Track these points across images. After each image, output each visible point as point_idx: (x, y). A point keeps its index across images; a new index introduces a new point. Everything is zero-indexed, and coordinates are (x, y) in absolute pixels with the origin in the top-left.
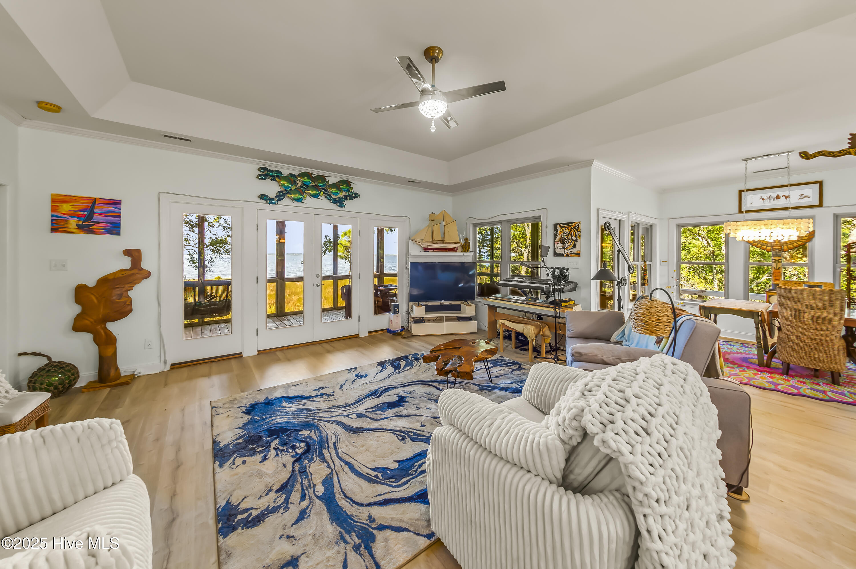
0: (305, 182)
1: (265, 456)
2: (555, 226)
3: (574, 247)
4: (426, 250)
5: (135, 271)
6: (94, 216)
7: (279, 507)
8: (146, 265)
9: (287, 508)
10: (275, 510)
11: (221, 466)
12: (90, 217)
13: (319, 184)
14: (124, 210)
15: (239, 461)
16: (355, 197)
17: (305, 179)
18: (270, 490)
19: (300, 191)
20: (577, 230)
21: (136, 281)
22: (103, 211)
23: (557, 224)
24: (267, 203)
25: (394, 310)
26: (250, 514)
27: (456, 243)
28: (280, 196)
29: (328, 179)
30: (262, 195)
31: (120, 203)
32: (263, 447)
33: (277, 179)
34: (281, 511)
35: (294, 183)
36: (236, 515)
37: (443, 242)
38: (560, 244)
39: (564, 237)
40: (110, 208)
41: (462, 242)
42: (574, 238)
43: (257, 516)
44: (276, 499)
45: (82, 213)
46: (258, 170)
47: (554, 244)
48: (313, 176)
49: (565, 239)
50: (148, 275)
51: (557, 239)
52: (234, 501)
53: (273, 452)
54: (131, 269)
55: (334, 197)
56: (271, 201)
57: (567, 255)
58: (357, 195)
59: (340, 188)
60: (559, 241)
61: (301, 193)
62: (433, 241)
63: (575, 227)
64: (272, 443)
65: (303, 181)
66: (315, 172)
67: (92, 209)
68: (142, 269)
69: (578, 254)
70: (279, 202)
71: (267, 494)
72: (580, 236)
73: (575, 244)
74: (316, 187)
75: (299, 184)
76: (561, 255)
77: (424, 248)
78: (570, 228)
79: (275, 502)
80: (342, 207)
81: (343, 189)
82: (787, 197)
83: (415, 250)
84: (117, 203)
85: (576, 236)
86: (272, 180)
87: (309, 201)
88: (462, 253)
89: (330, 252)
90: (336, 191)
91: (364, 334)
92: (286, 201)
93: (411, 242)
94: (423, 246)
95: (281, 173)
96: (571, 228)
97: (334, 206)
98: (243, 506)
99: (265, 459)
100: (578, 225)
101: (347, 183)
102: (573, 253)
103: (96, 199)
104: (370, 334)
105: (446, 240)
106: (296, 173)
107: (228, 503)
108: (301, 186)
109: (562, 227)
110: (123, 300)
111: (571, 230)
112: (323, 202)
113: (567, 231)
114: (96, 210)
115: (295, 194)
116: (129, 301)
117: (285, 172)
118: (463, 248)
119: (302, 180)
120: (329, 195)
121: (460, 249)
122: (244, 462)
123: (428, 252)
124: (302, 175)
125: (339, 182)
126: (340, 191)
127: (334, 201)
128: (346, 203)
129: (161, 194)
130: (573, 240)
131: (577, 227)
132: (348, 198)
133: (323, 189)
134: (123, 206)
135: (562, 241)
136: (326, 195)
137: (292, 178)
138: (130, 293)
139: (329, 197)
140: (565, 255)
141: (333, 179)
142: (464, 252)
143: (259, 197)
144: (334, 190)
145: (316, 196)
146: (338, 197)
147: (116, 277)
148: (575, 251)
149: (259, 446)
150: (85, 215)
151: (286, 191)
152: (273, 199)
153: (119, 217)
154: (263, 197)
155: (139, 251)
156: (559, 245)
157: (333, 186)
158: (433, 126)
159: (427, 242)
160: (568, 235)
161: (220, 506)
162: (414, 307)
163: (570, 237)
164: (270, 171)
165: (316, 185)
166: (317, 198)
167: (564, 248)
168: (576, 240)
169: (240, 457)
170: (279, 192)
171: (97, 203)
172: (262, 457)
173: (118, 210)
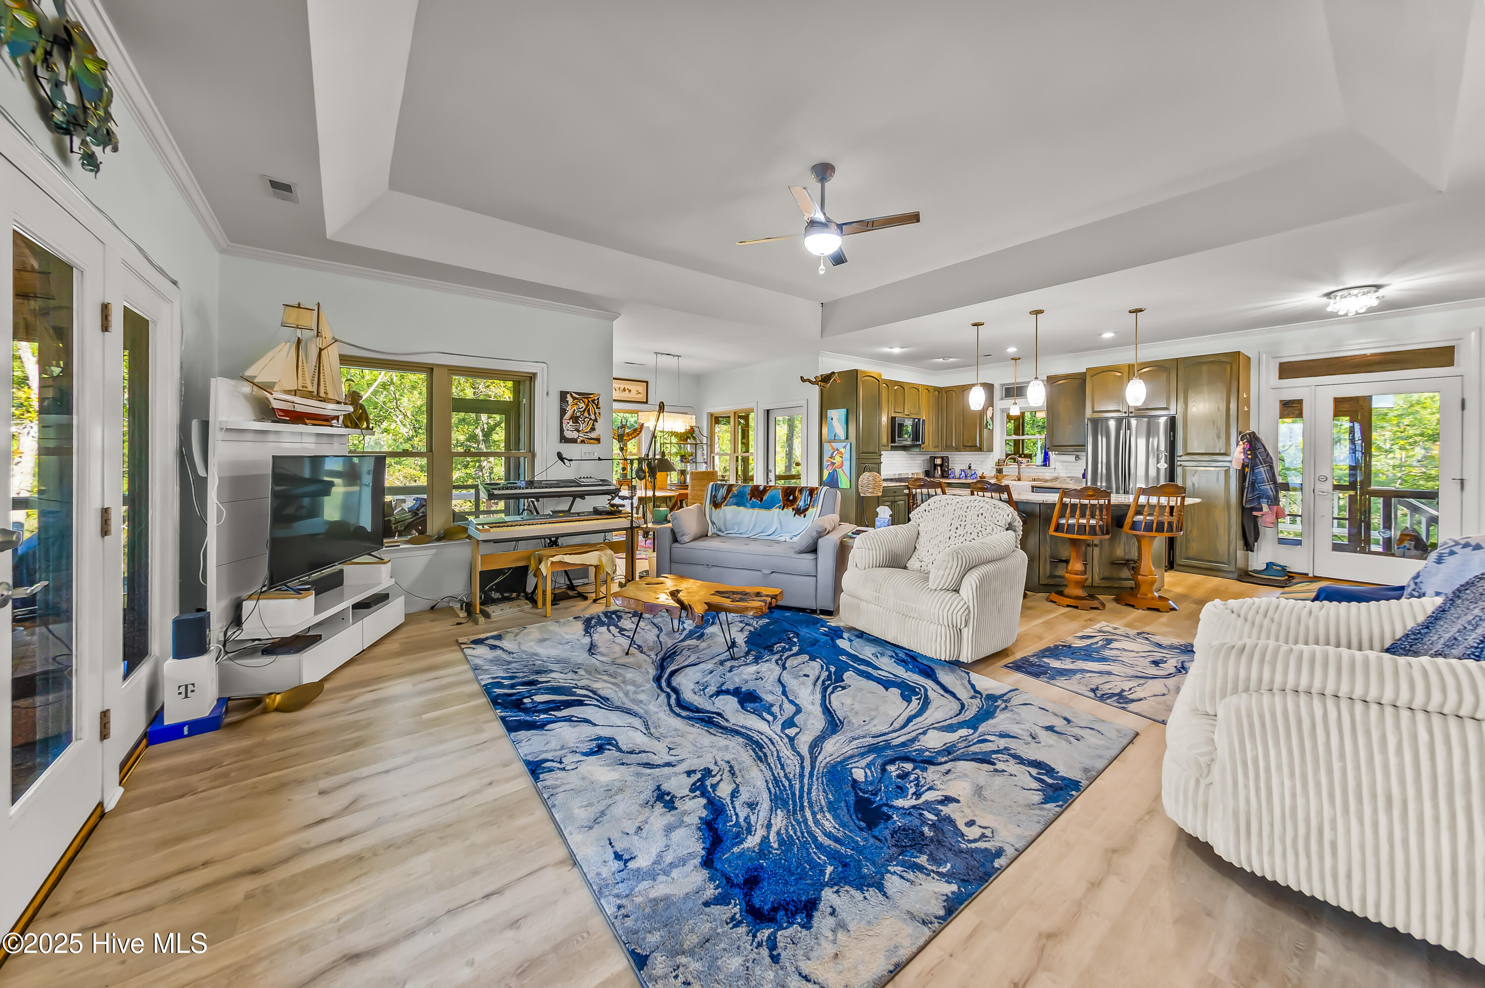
1: (941, 802)
3: (593, 429)
7: (1009, 755)
9: (1006, 749)
10: (1015, 757)
11: (999, 853)
15: (972, 833)
18: (996, 770)
20: (597, 406)
23: (568, 393)
26: (1039, 773)
32: (921, 814)
34: (1012, 752)
36: (1050, 785)
37: (318, 398)
38: (571, 423)
39: (579, 414)
42: (593, 417)
43: (1036, 767)
44: (1004, 761)
47: (561, 423)
49: (579, 417)
51: (567, 416)
52: (1037, 797)
53: (929, 796)
57: (583, 442)
60: (570, 419)
62: (297, 391)
63: (593, 401)
64: (906, 807)
69: (598, 440)
71: (1004, 771)
72: (601, 415)
73: (593, 425)
76: (574, 441)
78: (586, 401)
79: (1007, 761)
82: (630, 391)
85: (595, 413)
94: (276, 405)
96: (589, 402)
98: (1035, 785)
99: (948, 800)
100: (598, 399)
102: (592, 439)
107: (1046, 801)
109: (574, 398)
111: (588, 405)
113: (582, 405)
122: (971, 823)
130: (591, 419)
131: (596, 402)
135: (575, 419)
140: (579, 440)
148: (593, 435)
149: (924, 822)
156: (568, 426)
159: (285, 391)
160: (584, 411)
161: (1057, 806)
163: (586, 414)
167: (578, 431)
168: (596, 420)
169: (963, 835)
172: (946, 805)
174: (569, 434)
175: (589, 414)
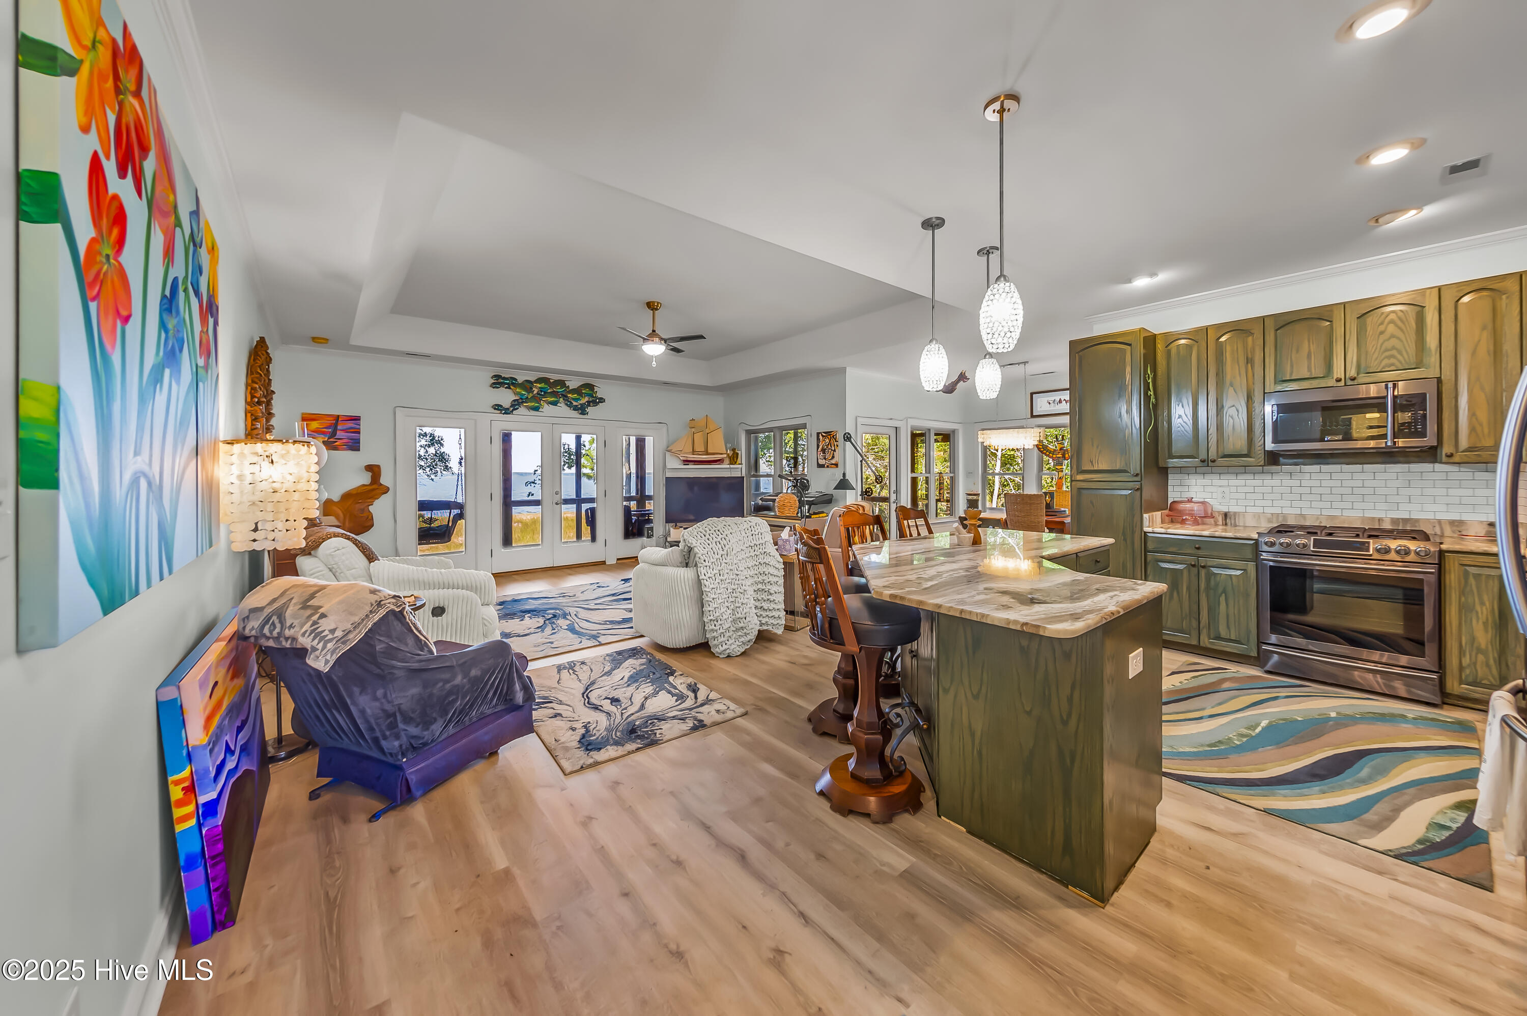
0: (542, 388)
2: (818, 434)
3: (833, 457)
4: (686, 462)
5: (374, 486)
6: (338, 433)
8: (385, 480)
12: (333, 434)
13: (559, 389)
14: (364, 426)
16: (599, 402)
17: (542, 385)
19: (537, 398)
20: (835, 439)
21: (376, 497)
22: (345, 428)
23: (820, 433)
24: (501, 413)
25: (648, 533)
27: (722, 454)
28: (516, 405)
29: (567, 383)
30: (496, 405)
31: (359, 420)
33: (512, 387)
35: (530, 390)
37: (707, 454)
38: (822, 454)
39: (825, 447)
40: (351, 424)
41: (729, 452)
42: (833, 448)
45: (327, 430)
46: (492, 378)
47: (818, 454)
48: (551, 381)
49: (826, 449)
50: (387, 490)
51: (820, 449)
54: (371, 484)
55: (575, 403)
56: (506, 411)
57: (828, 467)
58: (602, 400)
59: (583, 393)
60: (821, 451)
61: (539, 401)
62: (694, 452)
63: (833, 436)
65: (540, 388)
66: (554, 377)
67: (336, 425)
68: (381, 485)
69: (836, 465)
70: (514, 412)
72: (837, 446)
73: (833, 454)
74: (554, 394)
75: (536, 391)
76: (824, 466)
77: (684, 461)
78: (829, 437)
80: (584, 414)
81: (586, 393)
82: (1067, 402)
83: (673, 463)
84: (356, 419)
85: (834, 445)
86: (506, 388)
87: (547, 409)
88: (728, 466)
89: (570, 467)
90: (578, 397)
91: (611, 561)
92: (522, 410)
93: (668, 454)
94: (682, 458)
95: (516, 380)
96: (831, 437)
97: (575, 414)
100: (836, 434)
101: (591, 387)
102: (832, 464)
103: (338, 416)
104: (619, 562)
105: (710, 451)
106: (532, 379)
108: (538, 394)
109: (823, 436)
110: (365, 515)
111: (830, 440)
112: (562, 409)
113: (827, 441)
114: (339, 428)
115: (531, 402)
116: (370, 516)
117: (521, 379)
118: (730, 459)
119: (539, 385)
120: (569, 401)
121: (727, 461)
123: (688, 465)
124: (540, 380)
125: (582, 386)
126: (582, 397)
127: (575, 408)
128: (589, 409)
129: (397, 409)
130: (832, 450)
131: (835, 437)
132: (591, 404)
133: (562, 395)
134: (362, 422)
135: (824, 451)
136: (566, 402)
137: (527, 385)
138: (370, 508)
139: (570, 405)
140: (826, 466)
141: (573, 384)
142: (732, 464)
143: (492, 407)
144: (576, 395)
145: (555, 404)
146: (580, 404)
147: (359, 492)
148: (833, 462)
150: (330, 432)
151: (521, 399)
152: (508, 409)
153: (359, 433)
154: (498, 407)
155: (378, 467)
156: (821, 456)
157: (574, 391)
158: (654, 363)
159: (686, 453)
160: (828, 445)
162: (672, 529)
163: (829, 447)
164: (505, 378)
165: (554, 391)
166: (556, 405)
167: (825, 459)
168: (835, 451)
170: (514, 401)
171: (340, 420)
173: (358, 426)
174: (822, 462)
175: (831, 446)
